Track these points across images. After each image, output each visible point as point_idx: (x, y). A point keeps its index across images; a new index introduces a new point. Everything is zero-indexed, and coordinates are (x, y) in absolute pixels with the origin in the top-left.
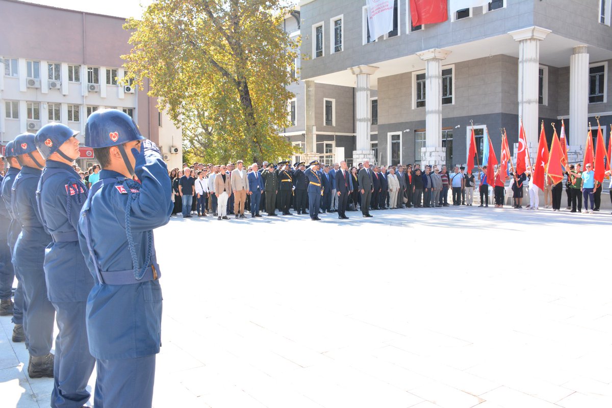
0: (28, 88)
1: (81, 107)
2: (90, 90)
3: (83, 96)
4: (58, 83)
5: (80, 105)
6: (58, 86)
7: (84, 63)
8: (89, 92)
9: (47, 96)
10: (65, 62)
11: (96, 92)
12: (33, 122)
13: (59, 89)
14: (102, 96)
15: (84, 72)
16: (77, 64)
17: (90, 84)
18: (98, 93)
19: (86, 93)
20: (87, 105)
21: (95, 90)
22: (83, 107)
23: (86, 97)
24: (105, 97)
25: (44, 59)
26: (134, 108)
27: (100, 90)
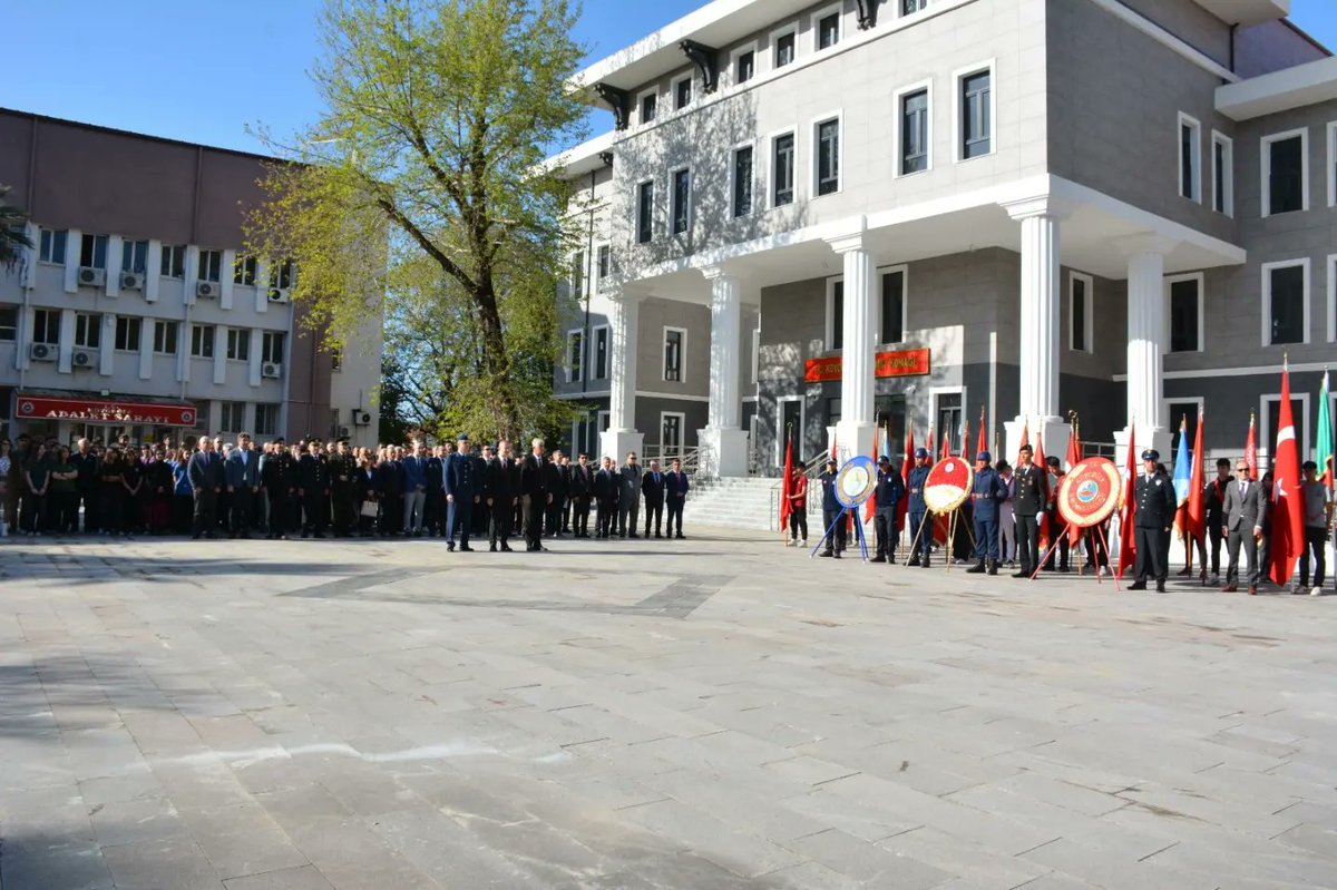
0: (80, 286)
1: (182, 325)
2: (200, 293)
3: (186, 305)
4: (139, 278)
5: (179, 321)
6: (139, 284)
7: (193, 242)
8: (198, 297)
9: (116, 303)
10: (157, 238)
11: (212, 298)
12: (85, 353)
13: (139, 290)
14: (224, 306)
15: (192, 259)
16: (180, 244)
17: (202, 282)
18: (217, 299)
19: (193, 301)
20: (193, 322)
21: (211, 294)
22: (184, 327)
23: (192, 306)
24: (229, 308)
25: (117, 233)
26: (286, 332)
27: (220, 297)
